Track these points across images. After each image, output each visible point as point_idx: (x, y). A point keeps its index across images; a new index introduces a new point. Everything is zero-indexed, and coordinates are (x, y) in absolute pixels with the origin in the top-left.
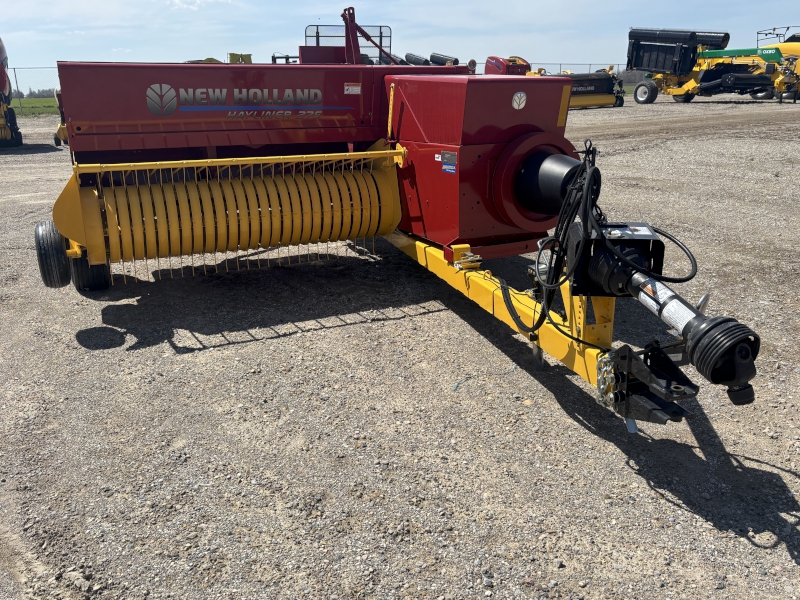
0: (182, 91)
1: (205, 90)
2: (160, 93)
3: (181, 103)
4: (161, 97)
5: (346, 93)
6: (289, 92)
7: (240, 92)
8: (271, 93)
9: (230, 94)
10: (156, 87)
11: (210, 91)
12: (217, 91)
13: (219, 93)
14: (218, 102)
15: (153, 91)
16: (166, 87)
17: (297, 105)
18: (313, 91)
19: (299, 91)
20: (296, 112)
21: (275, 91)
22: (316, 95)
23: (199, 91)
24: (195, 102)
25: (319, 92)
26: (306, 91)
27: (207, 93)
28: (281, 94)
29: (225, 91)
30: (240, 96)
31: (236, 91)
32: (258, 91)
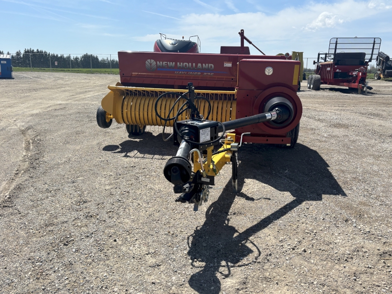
0: (158, 62)
1: (166, 63)
2: (150, 62)
3: (158, 67)
4: (151, 64)
5: (225, 66)
6: (199, 65)
7: (180, 64)
8: (192, 65)
9: (176, 64)
10: (149, 60)
11: (169, 63)
12: (171, 63)
13: (172, 64)
14: (171, 67)
15: (148, 62)
16: (152, 61)
17: (203, 70)
18: (210, 65)
19: (204, 65)
20: (202, 73)
21: (194, 64)
22: (211, 66)
23: (164, 63)
24: (163, 67)
25: (213, 65)
26: (207, 65)
27: (167, 64)
28: (196, 65)
29: (174, 63)
30: (180, 65)
31: (178, 63)
32: (187, 64)
